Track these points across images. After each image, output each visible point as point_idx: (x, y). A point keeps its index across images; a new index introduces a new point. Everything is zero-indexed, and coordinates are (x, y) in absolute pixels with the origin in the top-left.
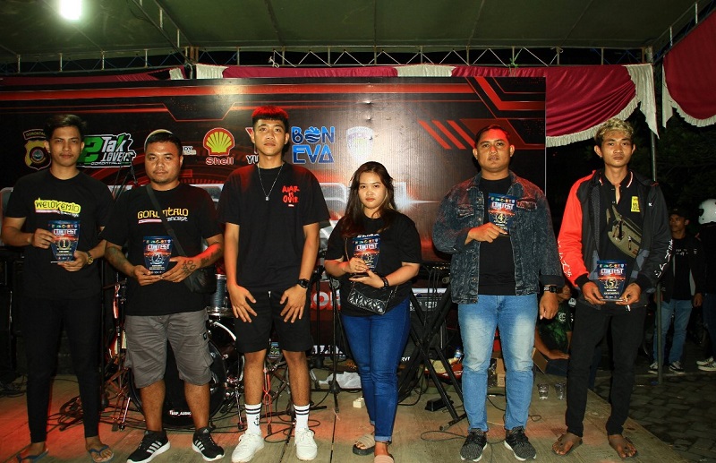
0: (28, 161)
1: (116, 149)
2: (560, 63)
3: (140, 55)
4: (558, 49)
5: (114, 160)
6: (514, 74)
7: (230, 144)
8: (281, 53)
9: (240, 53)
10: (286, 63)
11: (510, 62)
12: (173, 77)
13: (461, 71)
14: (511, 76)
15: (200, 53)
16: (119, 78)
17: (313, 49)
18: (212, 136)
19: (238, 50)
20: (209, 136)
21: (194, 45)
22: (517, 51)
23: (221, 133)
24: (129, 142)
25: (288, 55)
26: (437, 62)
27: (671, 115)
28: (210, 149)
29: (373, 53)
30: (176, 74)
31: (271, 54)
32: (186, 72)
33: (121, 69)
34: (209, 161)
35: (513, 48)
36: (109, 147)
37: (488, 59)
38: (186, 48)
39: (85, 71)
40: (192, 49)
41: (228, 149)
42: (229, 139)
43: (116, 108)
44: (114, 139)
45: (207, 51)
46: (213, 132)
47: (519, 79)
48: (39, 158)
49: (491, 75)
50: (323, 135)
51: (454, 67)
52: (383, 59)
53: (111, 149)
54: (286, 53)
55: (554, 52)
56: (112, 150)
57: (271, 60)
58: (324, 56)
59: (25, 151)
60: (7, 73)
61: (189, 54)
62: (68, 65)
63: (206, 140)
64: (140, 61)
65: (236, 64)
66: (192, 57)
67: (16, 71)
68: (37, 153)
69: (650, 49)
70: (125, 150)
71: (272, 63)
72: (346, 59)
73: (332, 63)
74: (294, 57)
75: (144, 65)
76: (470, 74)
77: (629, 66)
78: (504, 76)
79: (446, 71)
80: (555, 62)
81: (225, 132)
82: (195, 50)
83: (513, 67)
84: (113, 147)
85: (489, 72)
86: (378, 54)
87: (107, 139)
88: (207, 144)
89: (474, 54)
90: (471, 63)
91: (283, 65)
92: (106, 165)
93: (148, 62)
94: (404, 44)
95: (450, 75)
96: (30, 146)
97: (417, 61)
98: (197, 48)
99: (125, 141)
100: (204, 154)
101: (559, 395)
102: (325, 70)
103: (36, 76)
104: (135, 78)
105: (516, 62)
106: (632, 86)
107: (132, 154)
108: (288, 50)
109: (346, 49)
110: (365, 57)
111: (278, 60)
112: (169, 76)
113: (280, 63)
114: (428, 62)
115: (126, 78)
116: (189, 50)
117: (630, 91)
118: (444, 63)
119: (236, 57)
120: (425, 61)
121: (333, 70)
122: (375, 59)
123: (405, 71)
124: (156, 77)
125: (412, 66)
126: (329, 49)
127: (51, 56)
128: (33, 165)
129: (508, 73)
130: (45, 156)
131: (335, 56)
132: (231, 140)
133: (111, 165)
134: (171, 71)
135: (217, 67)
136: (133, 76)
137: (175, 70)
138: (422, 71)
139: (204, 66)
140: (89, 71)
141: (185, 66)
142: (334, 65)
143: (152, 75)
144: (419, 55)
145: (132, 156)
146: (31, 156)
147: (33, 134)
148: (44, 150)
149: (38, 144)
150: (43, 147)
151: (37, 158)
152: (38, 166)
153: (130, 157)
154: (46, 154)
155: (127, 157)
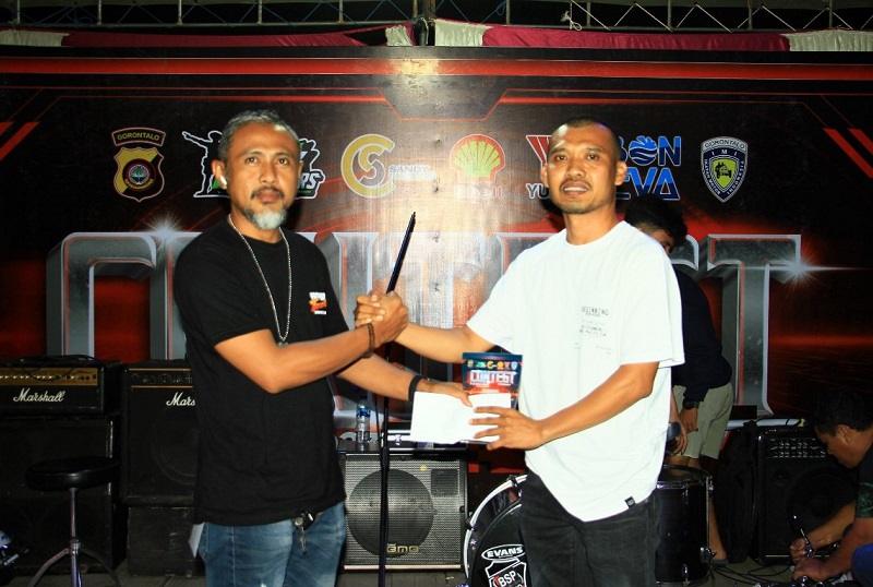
0: (120, 186)
3: (328, 2)
7: (498, 162)
8: (584, 5)
9: (511, 2)
10: (593, 23)
12: (393, 42)
16: (282, 41)
18: (465, 147)
20: (459, 148)
23: (482, 144)
24: (311, 155)
26: (857, 28)
28: (461, 171)
29: (746, 9)
30: (398, 37)
31: (565, 7)
32: (416, 34)
33: (293, 24)
39: (225, 24)
41: (492, 173)
42: (496, 153)
43: (290, 93)
46: (467, 141)
48: (141, 179)
50: (662, 150)
52: (763, 21)
54: (593, 5)
57: (566, 17)
58: (660, 12)
59: (115, 167)
60: (77, 25)
62: (193, 13)
63: (454, 155)
64: (329, 11)
65: (504, 22)
67: (96, 21)
68: (138, 171)
71: (567, 23)
72: (699, 20)
73: (674, 24)
74: (608, 13)
75: (337, 18)
81: (487, 141)
86: (753, 11)
88: (456, 162)
91: (589, 26)
93: (344, 12)
96: (124, 157)
97: (821, 24)
103: (127, 30)
104: (320, 40)
107: (317, 175)
109: (697, 2)
110: (732, 17)
111: (579, 17)
112: (386, 40)
113: (584, 24)
114: (844, 27)
118: (869, 28)
119: (503, 9)
120: (836, 24)
121: (675, 38)
122: (749, 19)
123: (805, 42)
124: (360, 39)
125: (815, 33)
126: (670, 1)
128: (128, 191)
130: (151, 177)
131: (678, 12)
132: (500, 156)
134: (388, 30)
135: (473, 26)
136: (318, 36)
137: (396, 29)
138: (832, 42)
139: (451, 23)
140: (232, 25)
141: (415, 22)
142: (677, 28)
143: (352, 36)
144: (827, 12)
145: (317, 180)
146: (125, 176)
147: (129, 135)
148: (152, 166)
149: (139, 153)
150: (150, 159)
151: (136, 179)
152: (139, 194)
153: (314, 182)
154: (154, 174)
155: (309, 183)
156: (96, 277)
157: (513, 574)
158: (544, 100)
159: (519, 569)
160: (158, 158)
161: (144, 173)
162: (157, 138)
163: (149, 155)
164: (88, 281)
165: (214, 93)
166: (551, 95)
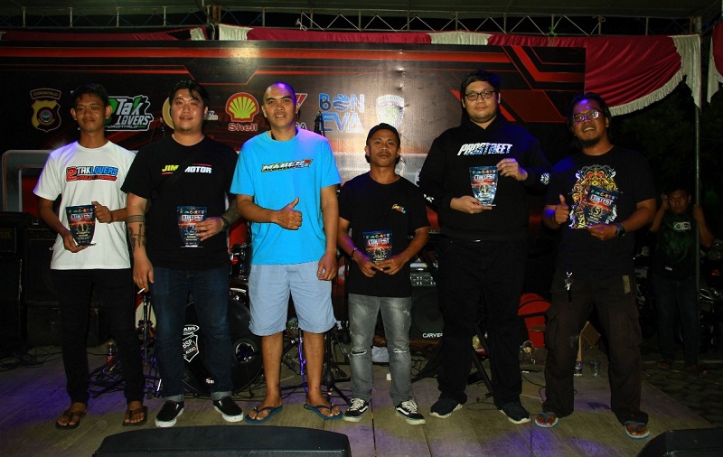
0: (36, 123)
1: (131, 112)
2: (602, 32)
3: (158, 13)
4: (600, 17)
5: (129, 123)
6: (552, 44)
7: (254, 110)
8: (309, 15)
9: (266, 14)
10: (314, 26)
11: (549, 31)
12: (194, 38)
13: (497, 38)
14: (549, 45)
15: (223, 12)
16: (136, 37)
17: (342, 12)
18: (235, 100)
19: (264, 10)
20: (232, 100)
21: (217, 4)
22: (556, 19)
23: (245, 98)
24: (145, 105)
25: (316, 17)
26: (472, 29)
27: (717, 89)
28: (233, 115)
29: (406, 19)
30: (197, 35)
31: (299, 16)
32: (208, 33)
33: (137, 27)
34: (232, 128)
35: (553, 16)
36: (124, 109)
37: (526, 27)
38: (208, 7)
39: (98, 27)
40: (214, 8)
41: (251, 115)
42: (253, 104)
43: (133, 68)
44: (129, 101)
45: (231, 10)
46: (236, 97)
47: (558, 49)
48: (47, 119)
49: (529, 45)
50: (353, 103)
51: (490, 35)
52: (416, 25)
53: (126, 111)
54: (314, 15)
55: (596, 21)
56: (128, 113)
57: (298, 22)
58: (354, 19)
59: (32, 111)
60: (10, 27)
61: (211, 13)
62: (79, 20)
63: (229, 105)
64: (158, 19)
65: (261, 25)
66: (214, 16)
67: (22, 25)
68: (46, 114)
69: (699, 19)
70: (142, 113)
71: (299, 26)
72: (377, 24)
73: (363, 27)
74: (323, 20)
75: (163, 24)
76: (506, 42)
77: (675, 37)
78: (542, 45)
79: (482, 39)
80: (596, 32)
81: (248, 97)
82: (217, 9)
83: (552, 36)
84: (129, 110)
85: (526, 41)
86: (411, 19)
87: (122, 101)
88: (230, 109)
89: (511, 21)
90: (508, 30)
91: (311, 28)
92: (121, 129)
93: (167, 20)
94: (438, 9)
95: (486, 43)
96: (38, 106)
97: (451, 28)
98: (220, 7)
99: (141, 104)
100: (226, 120)
101: (594, 373)
102: (356, 34)
103: (42, 30)
104: (152, 37)
105: (555, 31)
106: (678, 57)
107: (149, 117)
108: (317, 13)
109: (378, 13)
110: (397, 22)
111: (306, 23)
112: (190, 36)
113: (308, 26)
114: (463, 29)
115: (143, 37)
116: (211, 9)
117: (675, 63)
118: (480, 31)
119: (261, 18)
120: (461, 28)
121: (364, 35)
122: (408, 25)
123: (440, 38)
124: (176, 37)
125: (446, 33)
126: (360, 13)
127: (61, 11)
128: (40, 126)
129: (547, 43)
130: (54, 117)
131: (365, 19)
132: (256, 105)
133: (126, 129)
134: (192, 31)
135: (241, 28)
136: (151, 35)
137: (196, 30)
138: (456, 39)
139: (228, 26)
140: (102, 28)
141: (207, 26)
142: (365, 29)
143: (171, 34)
144: (454, 21)
145: (149, 120)
146: (38, 117)
147: (41, 93)
148: (53, 111)
149: (46, 104)
150: (52, 107)
151: (45, 119)
152: (46, 128)
153: (147, 121)
154: (55, 116)
155: (144, 121)
156: (23, 177)
157: (190, 341)
158: (282, 72)
159: (194, 339)
160: (57, 107)
161: (49, 115)
162: (56, 95)
163: (52, 105)
164: (18, 179)
165: (89, 68)
166: (286, 69)
